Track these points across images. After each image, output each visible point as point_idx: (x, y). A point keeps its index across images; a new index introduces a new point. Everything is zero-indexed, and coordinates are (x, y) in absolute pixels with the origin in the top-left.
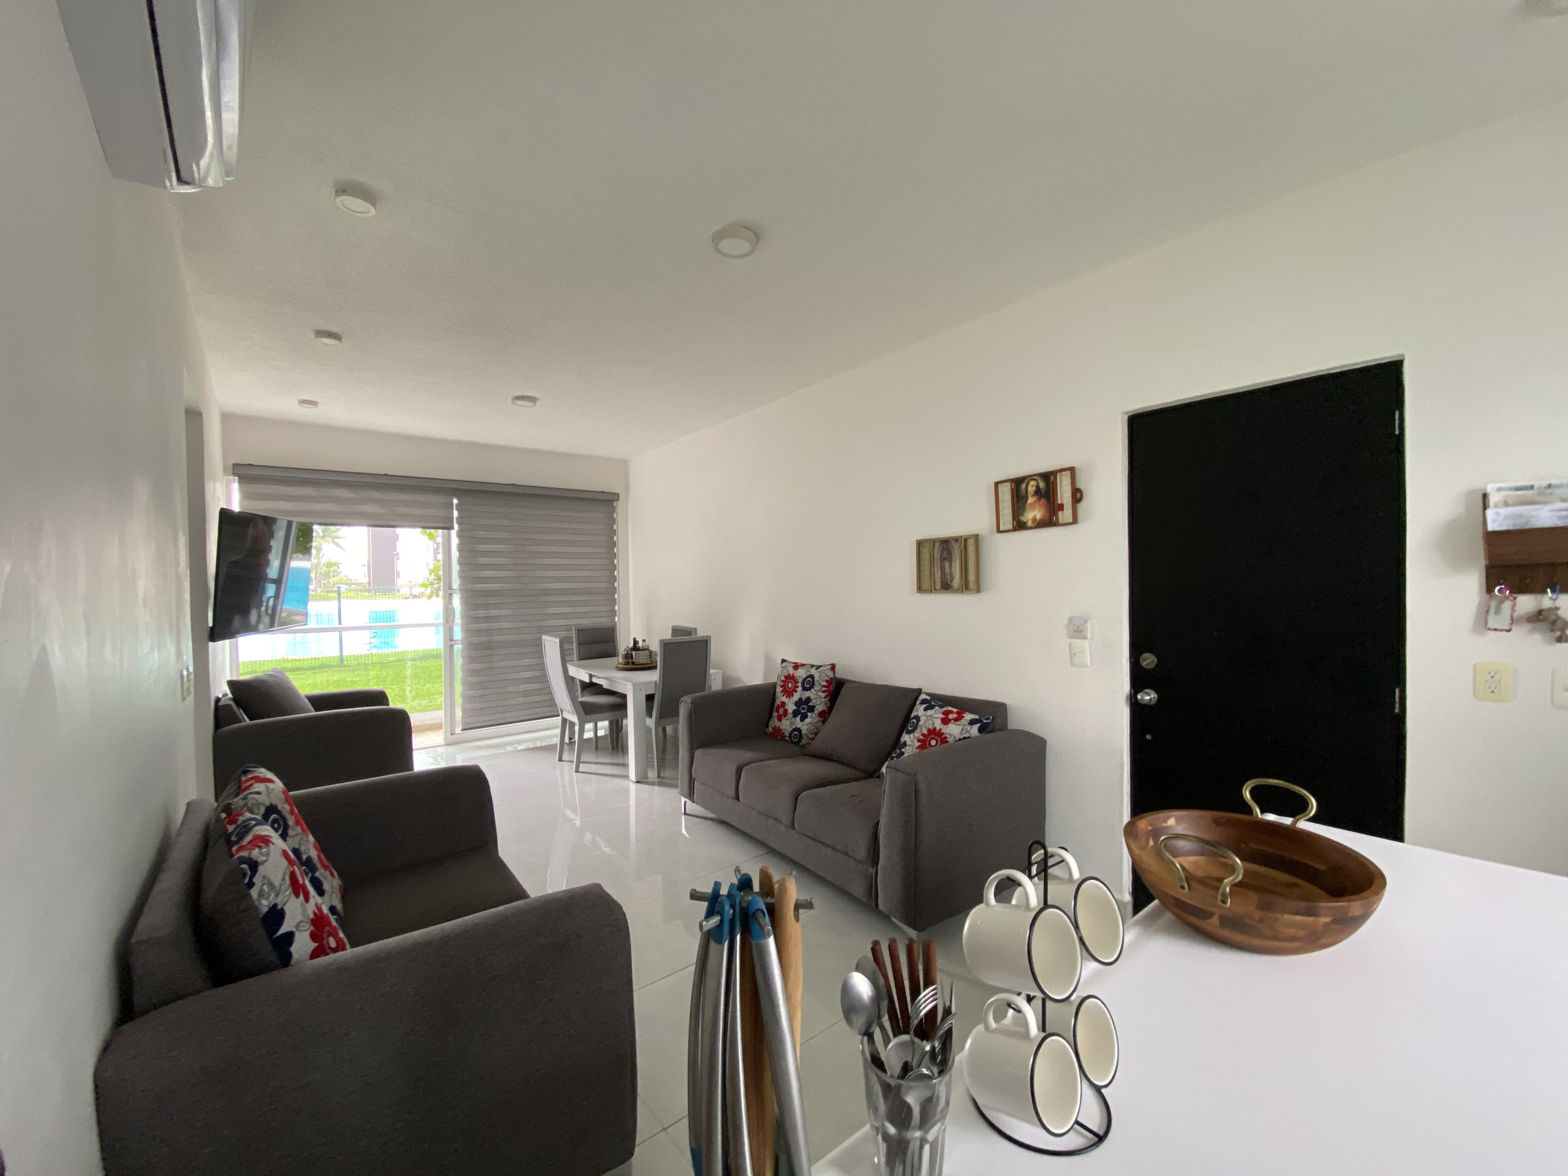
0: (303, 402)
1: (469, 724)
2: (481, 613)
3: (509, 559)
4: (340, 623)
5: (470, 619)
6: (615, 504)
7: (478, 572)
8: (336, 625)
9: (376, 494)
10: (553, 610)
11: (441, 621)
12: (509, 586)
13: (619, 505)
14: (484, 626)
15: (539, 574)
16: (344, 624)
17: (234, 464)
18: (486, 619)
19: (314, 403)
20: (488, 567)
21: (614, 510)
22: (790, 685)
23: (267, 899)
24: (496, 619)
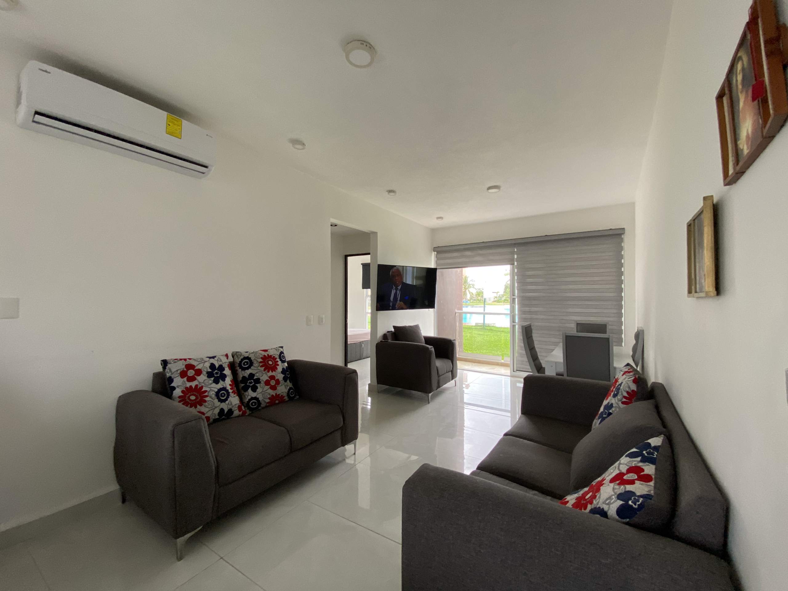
0: (438, 218)
1: (520, 368)
2: (527, 309)
3: (544, 279)
4: (484, 311)
5: (522, 312)
6: (623, 236)
7: (527, 287)
8: (483, 312)
9: (480, 252)
10: (571, 310)
11: (509, 312)
12: (544, 295)
13: (626, 237)
14: (528, 316)
15: (563, 287)
16: (486, 312)
17: (434, 247)
18: (530, 312)
19: (441, 218)
20: (532, 284)
21: (622, 240)
22: (612, 389)
23: (169, 374)
24: (536, 313)
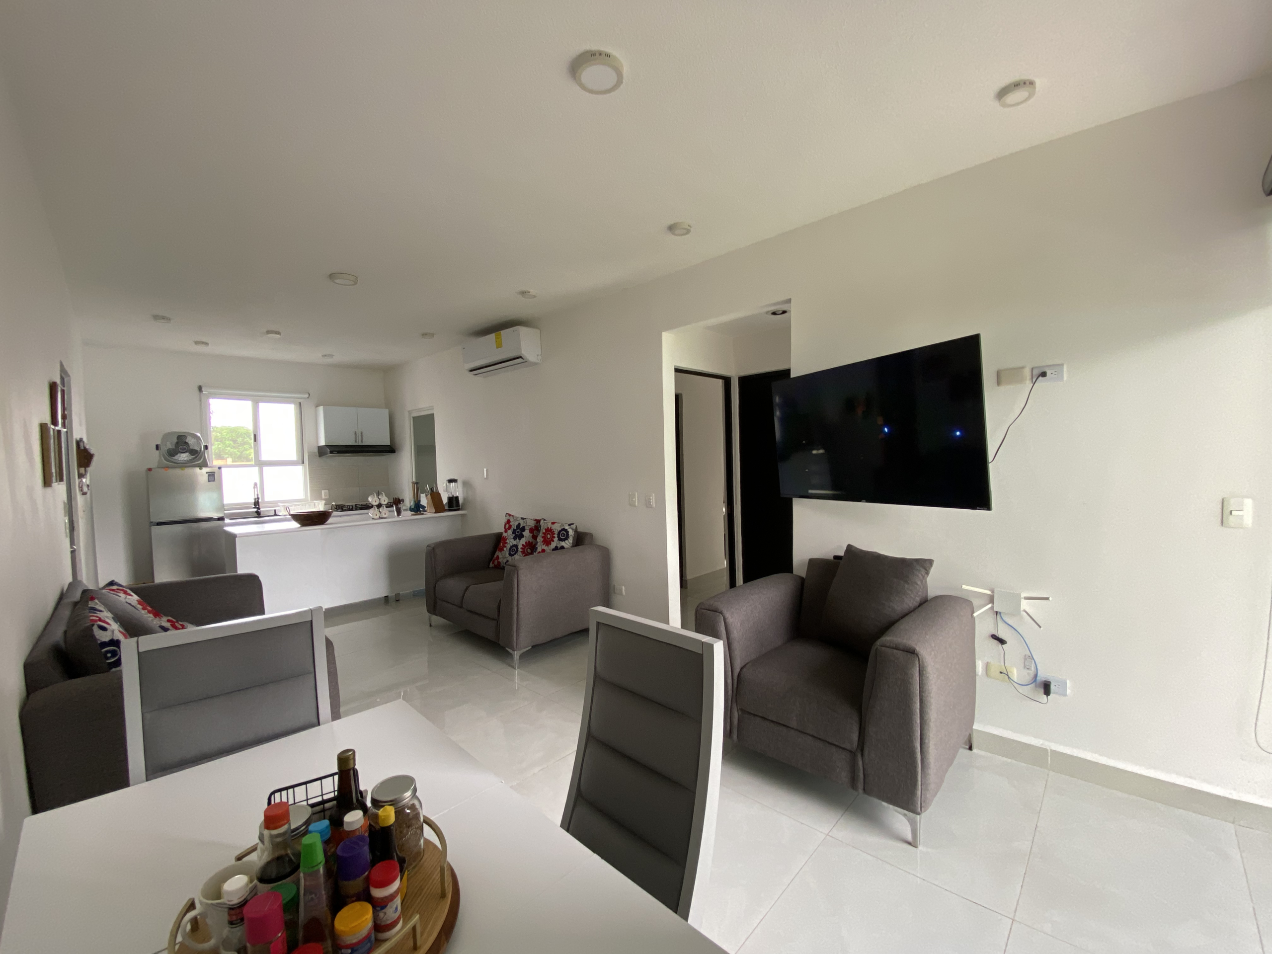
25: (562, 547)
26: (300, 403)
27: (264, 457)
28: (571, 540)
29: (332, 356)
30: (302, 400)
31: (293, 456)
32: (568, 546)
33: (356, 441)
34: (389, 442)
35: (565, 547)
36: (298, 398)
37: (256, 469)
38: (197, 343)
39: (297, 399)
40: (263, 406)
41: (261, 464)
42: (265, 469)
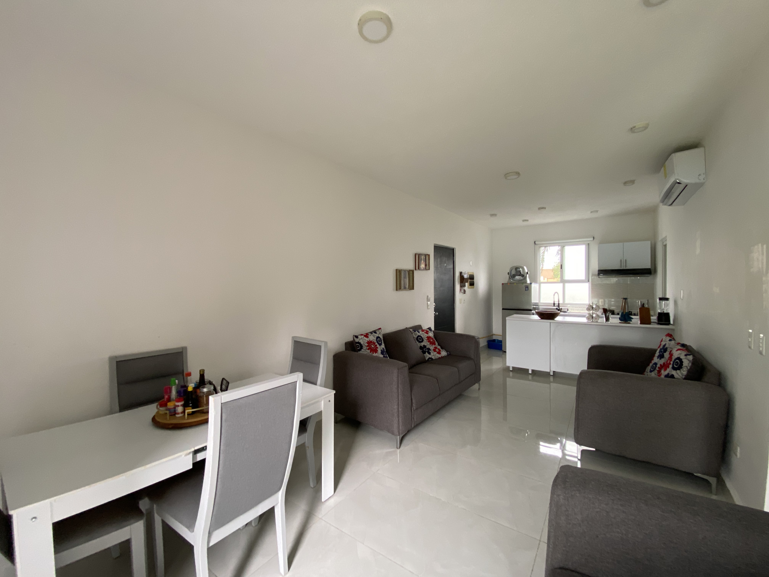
22: (373, 346)
25: (672, 376)
26: (589, 244)
27: (567, 277)
28: (684, 372)
29: (597, 211)
30: (590, 242)
31: (583, 277)
32: (679, 377)
33: (621, 267)
34: (650, 267)
35: (675, 376)
36: (588, 241)
37: (561, 285)
38: (524, 221)
39: (586, 242)
40: (567, 249)
41: (563, 281)
42: (567, 285)
